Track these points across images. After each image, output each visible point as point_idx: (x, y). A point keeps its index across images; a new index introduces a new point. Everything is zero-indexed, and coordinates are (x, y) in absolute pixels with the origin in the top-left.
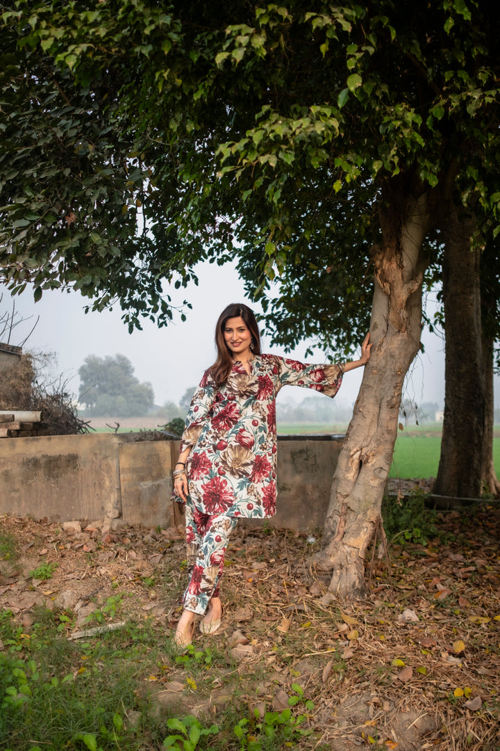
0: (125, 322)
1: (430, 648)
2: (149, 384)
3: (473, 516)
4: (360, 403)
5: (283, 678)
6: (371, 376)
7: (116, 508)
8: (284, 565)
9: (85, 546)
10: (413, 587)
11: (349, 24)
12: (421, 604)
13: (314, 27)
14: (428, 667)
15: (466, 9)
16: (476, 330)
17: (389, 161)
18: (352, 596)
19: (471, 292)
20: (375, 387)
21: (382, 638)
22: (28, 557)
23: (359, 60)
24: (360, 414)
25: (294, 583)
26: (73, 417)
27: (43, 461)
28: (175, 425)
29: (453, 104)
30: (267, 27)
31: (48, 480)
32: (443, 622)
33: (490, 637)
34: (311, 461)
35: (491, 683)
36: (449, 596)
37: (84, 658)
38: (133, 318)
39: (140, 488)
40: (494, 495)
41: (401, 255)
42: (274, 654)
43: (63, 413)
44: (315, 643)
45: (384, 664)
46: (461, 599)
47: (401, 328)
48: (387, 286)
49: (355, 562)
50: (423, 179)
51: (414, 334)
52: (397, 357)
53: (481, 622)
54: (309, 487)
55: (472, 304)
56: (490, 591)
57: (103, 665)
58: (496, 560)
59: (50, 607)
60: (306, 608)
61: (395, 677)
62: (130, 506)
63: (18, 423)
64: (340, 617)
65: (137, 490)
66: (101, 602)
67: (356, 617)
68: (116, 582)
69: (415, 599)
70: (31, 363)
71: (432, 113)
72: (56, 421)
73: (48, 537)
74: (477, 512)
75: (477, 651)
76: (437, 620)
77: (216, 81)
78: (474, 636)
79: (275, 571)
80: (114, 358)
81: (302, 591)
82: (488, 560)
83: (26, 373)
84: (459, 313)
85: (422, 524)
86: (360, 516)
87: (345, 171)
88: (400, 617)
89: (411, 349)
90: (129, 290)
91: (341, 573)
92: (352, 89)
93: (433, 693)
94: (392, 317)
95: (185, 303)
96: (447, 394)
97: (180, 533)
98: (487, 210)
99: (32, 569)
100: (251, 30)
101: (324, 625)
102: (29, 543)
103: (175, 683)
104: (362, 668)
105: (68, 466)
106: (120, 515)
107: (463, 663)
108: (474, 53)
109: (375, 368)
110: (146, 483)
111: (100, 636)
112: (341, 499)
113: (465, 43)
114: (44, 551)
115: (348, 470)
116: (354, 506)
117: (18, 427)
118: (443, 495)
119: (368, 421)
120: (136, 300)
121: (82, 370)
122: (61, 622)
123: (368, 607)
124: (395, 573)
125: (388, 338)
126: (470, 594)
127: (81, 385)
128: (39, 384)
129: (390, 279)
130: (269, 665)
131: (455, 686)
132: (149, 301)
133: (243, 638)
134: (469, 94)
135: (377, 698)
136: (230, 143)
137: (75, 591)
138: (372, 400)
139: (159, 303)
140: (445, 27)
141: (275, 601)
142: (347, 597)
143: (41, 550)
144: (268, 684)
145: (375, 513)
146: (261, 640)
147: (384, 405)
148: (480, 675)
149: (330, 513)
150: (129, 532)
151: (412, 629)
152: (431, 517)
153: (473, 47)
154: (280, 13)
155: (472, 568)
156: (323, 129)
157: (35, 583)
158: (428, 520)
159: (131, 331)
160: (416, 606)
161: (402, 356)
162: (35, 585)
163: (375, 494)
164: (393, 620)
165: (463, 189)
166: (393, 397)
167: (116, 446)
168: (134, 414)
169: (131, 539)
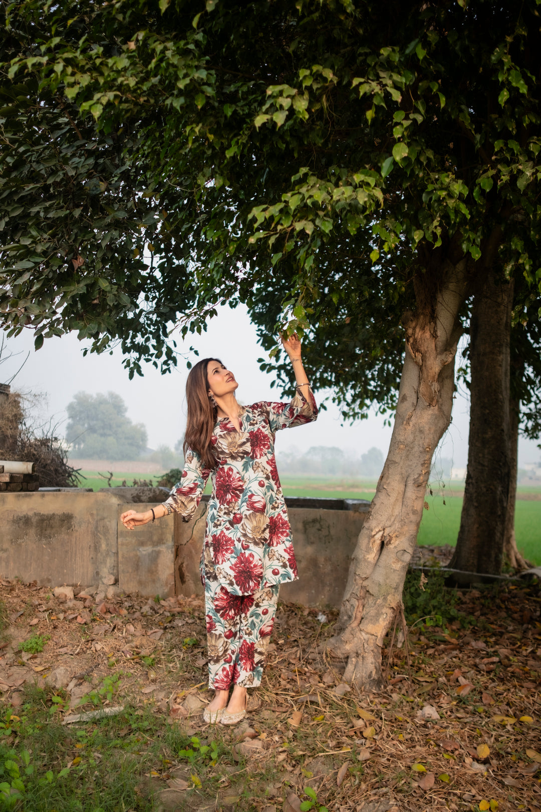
0: (125, 367)
1: (452, 752)
2: (143, 426)
3: (495, 597)
4: (384, 480)
5: (294, 779)
6: (397, 451)
7: (112, 574)
8: (295, 649)
9: (79, 617)
10: (433, 680)
11: (399, 93)
12: (442, 699)
13: (361, 94)
14: (451, 774)
15: (522, 82)
16: (504, 393)
17: (430, 231)
18: (368, 687)
19: (500, 352)
20: (401, 463)
21: (401, 738)
22: (17, 626)
23: (406, 129)
24: (384, 491)
25: (306, 669)
26: (63, 464)
27: (34, 520)
28: (172, 476)
29: (502, 177)
30: (309, 89)
31: (40, 540)
32: (466, 720)
33: (516, 740)
34: (324, 532)
35: (519, 796)
36: (472, 691)
37: (79, 746)
38: (134, 363)
39: (139, 553)
40: (514, 568)
41: (436, 324)
42: (284, 751)
43: (53, 459)
44: (329, 741)
45: (403, 768)
46: (484, 695)
47: (432, 401)
48: (419, 356)
49: (372, 651)
50: (465, 251)
51: (445, 408)
52: (427, 432)
53: (506, 722)
54: (321, 560)
55: (500, 366)
56: (515, 687)
57: (100, 756)
58: (520, 650)
59: (41, 686)
60: (319, 699)
61: (415, 784)
62: (128, 572)
63: (8, 475)
64: (356, 711)
65: (137, 555)
66: (97, 682)
67: (372, 711)
68: (113, 660)
69: (436, 694)
70: (19, 402)
71: (480, 184)
72: (44, 467)
73: (40, 605)
74: (500, 592)
75: (503, 757)
76: (459, 718)
77: (251, 137)
78: (500, 739)
79: (285, 655)
80: (106, 395)
81: (314, 680)
82: (512, 650)
83: (13, 413)
84: (487, 374)
85: (441, 605)
86: (379, 601)
87: (384, 239)
88: (419, 713)
89: (441, 424)
90: (131, 332)
91: (357, 662)
92: (398, 159)
93: (456, 804)
94: (422, 389)
95: (191, 349)
96: (470, 460)
97: (180, 604)
98: (532, 284)
99: (21, 641)
100: (294, 91)
101: (338, 720)
102: (18, 611)
103: (179, 781)
104: (380, 772)
105: (62, 526)
106: (116, 582)
107: (488, 771)
108: (525, 121)
109: (402, 443)
110: (145, 548)
111: (96, 722)
112: (360, 582)
113: (516, 110)
114: (35, 621)
115: (368, 550)
116: (373, 590)
117: (7, 479)
118: (461, 569)
119: (392, 499)
120: (138, 344)
121: (71, 408)
122: (53, 703)
123: (385, 700)
124: (414, 663)
125: (418, 412)
126: (494, 689)
127: (69, 424)
128: (27, 426)
129: (422, 349)
130: (279, 763)
131: (480, 798)
132: (153, 346)
133: (251, 731)
134: (520, 167)
135: (397, 808)
136: (265, 206)
137: (68, 668)
138: (398, 477)
139: (164, 350)
140: (500, 99)
141: (285, 690)
142: (363, 688)
143: (31, 620)
144: (279, 785)
145: (396, 599)
146: (271, 734)
147: (410, 483)
148: (507, 786)
149: (347, 596)
150: (126, 601)
151: (433, 728)
152: (451, 599)
153: (524, 114)
154: (324, 74)
155: (496, 659)
156: (366, 199)
157: (25, 657)
158: (448, 602)
159: (131, 376)
160: (437, 701)
161: (432, 431)
162: (25, 659)
163: (397, 578)
164: (413, 717)
165: (507, 262)
166: (420, 475)
167: (115, 507)
168: (125, 457)
169: (128, 610)
